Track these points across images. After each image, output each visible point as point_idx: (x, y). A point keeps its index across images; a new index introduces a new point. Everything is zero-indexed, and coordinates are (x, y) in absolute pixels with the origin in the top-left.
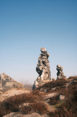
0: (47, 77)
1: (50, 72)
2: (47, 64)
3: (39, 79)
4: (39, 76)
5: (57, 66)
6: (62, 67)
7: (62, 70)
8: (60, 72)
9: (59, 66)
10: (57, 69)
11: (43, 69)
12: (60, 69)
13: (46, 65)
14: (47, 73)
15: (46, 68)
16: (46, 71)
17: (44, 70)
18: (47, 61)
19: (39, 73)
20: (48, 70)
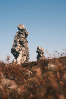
0: (25, 60)
1: (28, 55)
2: (25, 45)
3: (15, 62)
4: (15, 59)
5: (38, 49)
6: (43, 50)
7: (43, 53)
8: (41, 55)
9: (40, 48)
10: (37, 52)
11: (19, 50)
12: (41, 52)
13: (23, 46)
14: (24, 55)
15: (24, 49)
16: (24, 53)
17: (21, 52)
18: (25, 41)
19: (14, 55)
20: (27, 52)
